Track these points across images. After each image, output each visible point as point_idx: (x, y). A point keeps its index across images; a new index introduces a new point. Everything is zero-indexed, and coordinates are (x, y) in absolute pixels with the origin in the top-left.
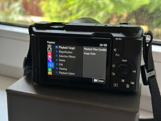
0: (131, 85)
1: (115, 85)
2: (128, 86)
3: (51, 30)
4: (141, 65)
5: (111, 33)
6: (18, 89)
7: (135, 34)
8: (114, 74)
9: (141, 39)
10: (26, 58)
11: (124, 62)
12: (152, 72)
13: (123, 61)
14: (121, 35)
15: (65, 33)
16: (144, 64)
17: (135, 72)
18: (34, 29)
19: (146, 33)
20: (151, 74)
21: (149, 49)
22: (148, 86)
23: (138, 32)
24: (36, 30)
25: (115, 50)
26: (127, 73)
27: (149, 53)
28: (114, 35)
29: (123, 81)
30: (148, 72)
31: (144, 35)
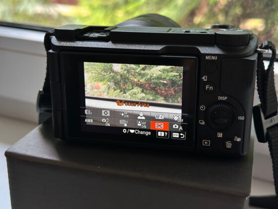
0: (235, 144)
1: (206, 143)
2: (229, 145)
3: (86, 42)
4: (254, 106)
5: (197, 45)
6: (27, 151)
7: (243, 47)
8: (203, 123)
9: (254, 58)
10: (42, 93)
11: (222, 101)
12: (275, 117)
13: (220, 98)
14: (216, 51)
15: (111, 47)
16: (260, 103)
17: (242, 118)
18: (54, 40)
19: (263, 46)
20: (272, 121)
21: (270, 75)
22: (267, 144)
23: (247, 44)
24: (56, 41)
25: (205, 78)
26: (227, 120)
27: (269, 83)
28: (203, 50)
29: (220, 135)
30: (266, 118)
31: (259, 49)
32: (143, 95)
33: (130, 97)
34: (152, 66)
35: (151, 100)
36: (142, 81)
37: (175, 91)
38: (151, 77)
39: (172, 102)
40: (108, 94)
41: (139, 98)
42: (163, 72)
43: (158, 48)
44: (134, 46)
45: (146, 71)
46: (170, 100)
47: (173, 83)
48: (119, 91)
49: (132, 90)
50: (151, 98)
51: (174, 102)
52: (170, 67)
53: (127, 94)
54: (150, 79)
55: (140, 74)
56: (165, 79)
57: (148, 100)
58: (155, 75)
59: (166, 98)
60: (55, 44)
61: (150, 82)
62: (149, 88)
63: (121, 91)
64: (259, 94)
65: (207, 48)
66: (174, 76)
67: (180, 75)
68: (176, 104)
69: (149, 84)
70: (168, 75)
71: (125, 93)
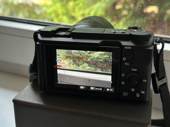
0: (141, 94)
1: (125, 94)
2: (138, 95)
3: (57, 38)
4: (152, 73)
7: (145, 42)
8: (124, 83)
9: (152, 48)
11: (134, 72)
13: (133, 70)
14: (130, 44)
15: (72, 41)
16: (155, 72)
17: (145, 81)
18: (39, 37)
20: (162, 82)
22: (159, 94)
23: (148, 40)
24: (41, 37)
25: (124, 59)
26: (137, 82)
27: (160, 61)
28: (124, 43)
29: (133, 90)
30: (159, 80)
31: (155, 43)
32: (89, 67)
33: (82, 68)
34: (94, 52)
35: (93, 70)
36: (89, 60)
37: (107, 66)
38: (94, 57)
39: (105, 72)
40: (69, 67)
41: (87, 69)
42: (100, 55)
43: (98, 42)
44: (84, 40)
45: (91, 55)
46: (104, 70)
47: (106, 61)
48: (76, 65)
49: (83, 65)
50: (94, 69)
51: (106, 71)
52: (104, 52)
53: (80, 67)
54: (93, 59)
55: (87, 56)
56: (101, 59)
57: (92, 70)
58: (96, 57)
59: (102, 69)
60: (40, 39)
61: (93, 61)
62: (92, 64)
63: (77, 65)
64: (155, 67)
65: (126, 42)
66: (107, 57)
67: (110, 57)
68: (107, 73)
69: (93, 62)
70: (103, 57)
71: (79, 66)
